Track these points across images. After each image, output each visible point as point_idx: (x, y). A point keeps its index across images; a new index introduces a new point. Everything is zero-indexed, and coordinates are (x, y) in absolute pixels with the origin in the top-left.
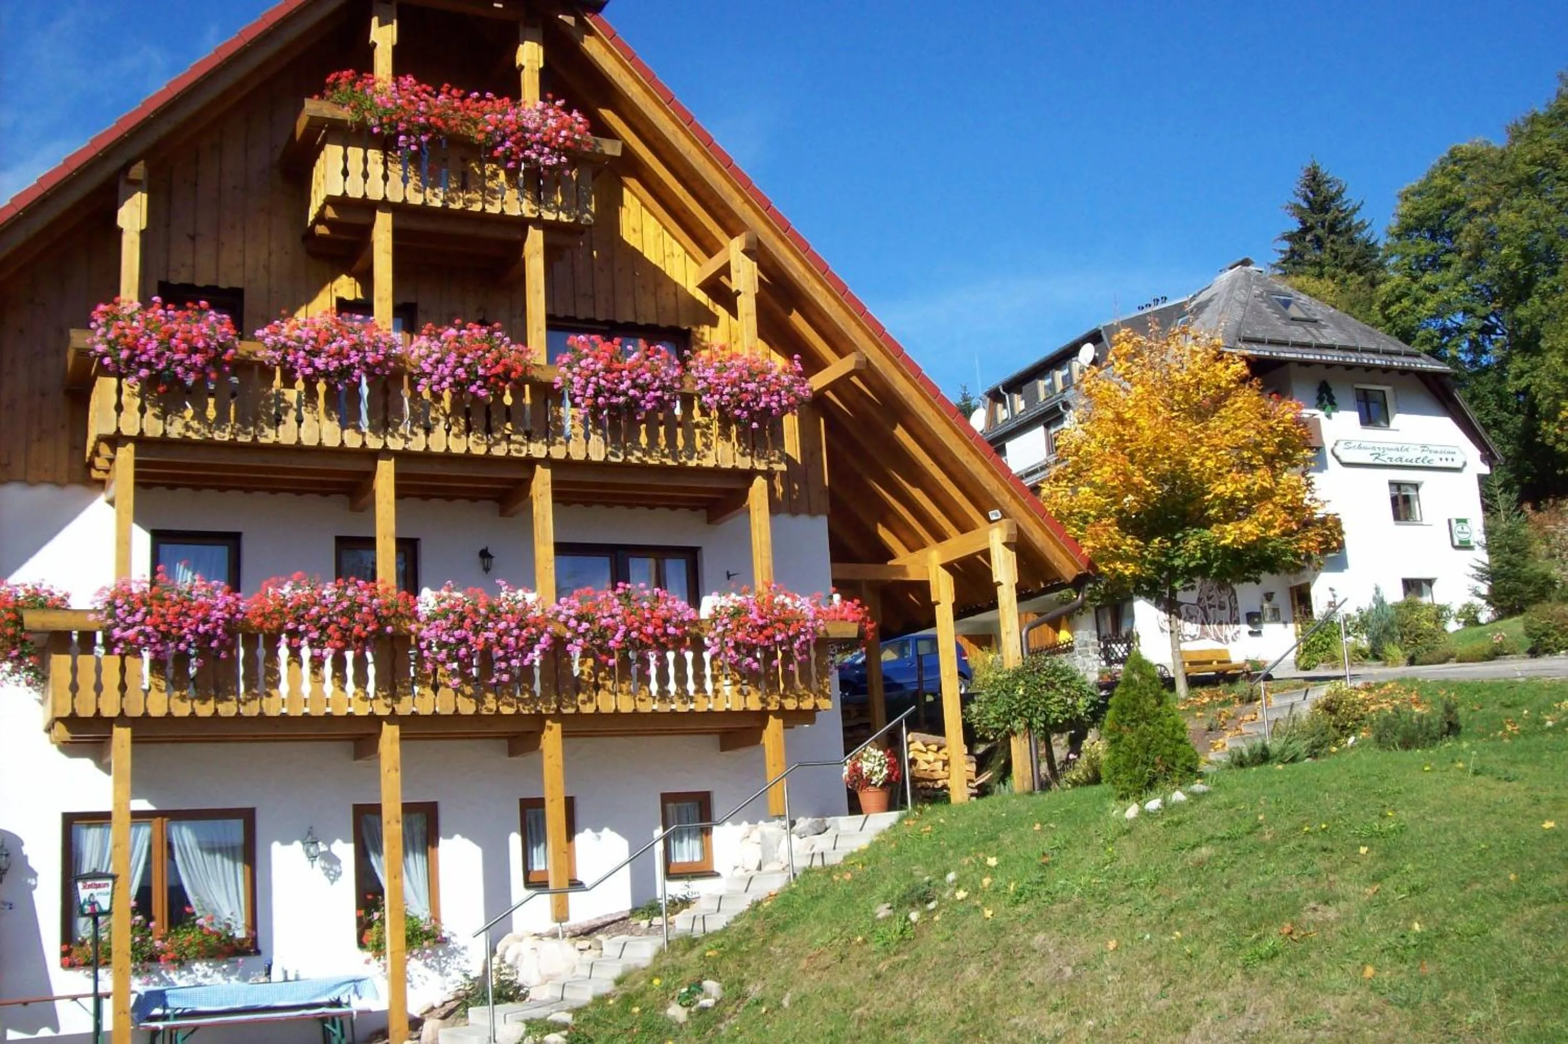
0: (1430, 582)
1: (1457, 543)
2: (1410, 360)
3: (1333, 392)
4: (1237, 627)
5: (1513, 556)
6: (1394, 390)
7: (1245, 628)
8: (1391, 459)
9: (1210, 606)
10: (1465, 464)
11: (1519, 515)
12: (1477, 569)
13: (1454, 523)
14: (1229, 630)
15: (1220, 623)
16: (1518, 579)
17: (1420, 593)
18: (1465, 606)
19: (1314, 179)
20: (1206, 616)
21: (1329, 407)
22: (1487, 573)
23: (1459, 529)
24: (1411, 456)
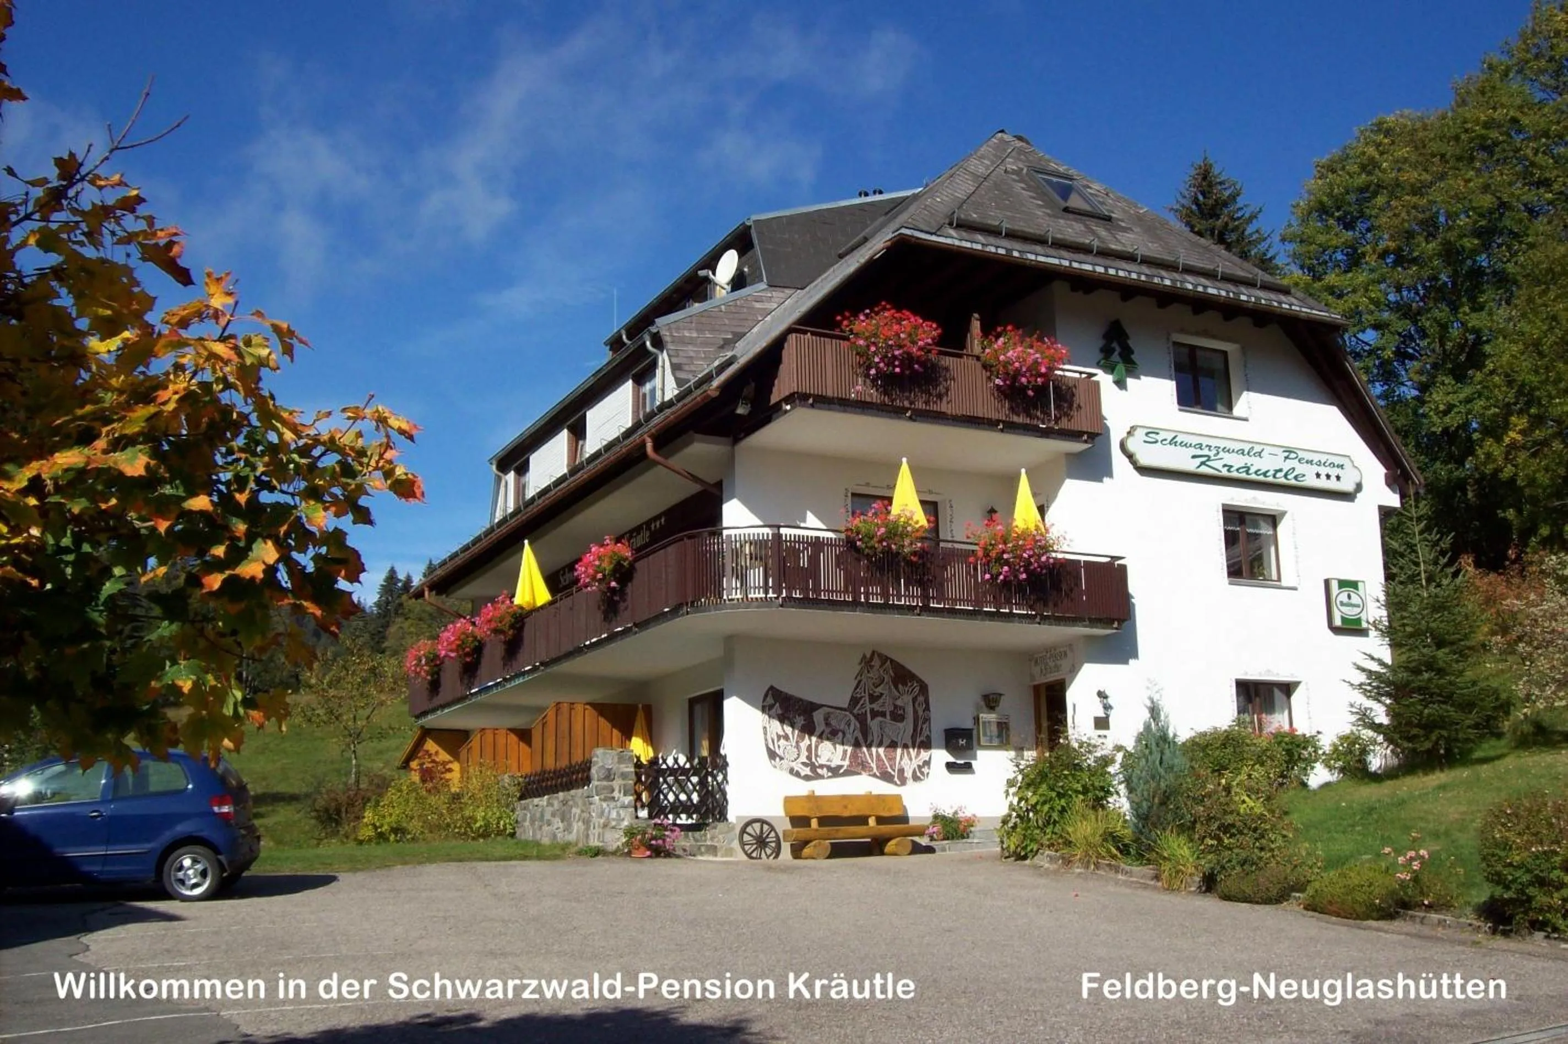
0: (1288, 688)
1: (1338, 622)
2: (1272, 296)
3: (1130, 342)
4: (924, 755)
5: (1440, 653)
6: (1244, 351)
7: (940, 756)
8: (1230, 467)
9: (875, 714)
10: (1359, 487)
11: (1456, 575)
12: (1370, 673)
13: (1334, 586)
14: (908, 760)
15: (893, 745)
16: (1448, 698)
17: (1269, 707)
18: (1343, 738)
19: (1204, 178)
20: (865, 731)
21: (1121, 367)
22: (1389, 683)
23: (1343, 597)
24: (1267, 464)
